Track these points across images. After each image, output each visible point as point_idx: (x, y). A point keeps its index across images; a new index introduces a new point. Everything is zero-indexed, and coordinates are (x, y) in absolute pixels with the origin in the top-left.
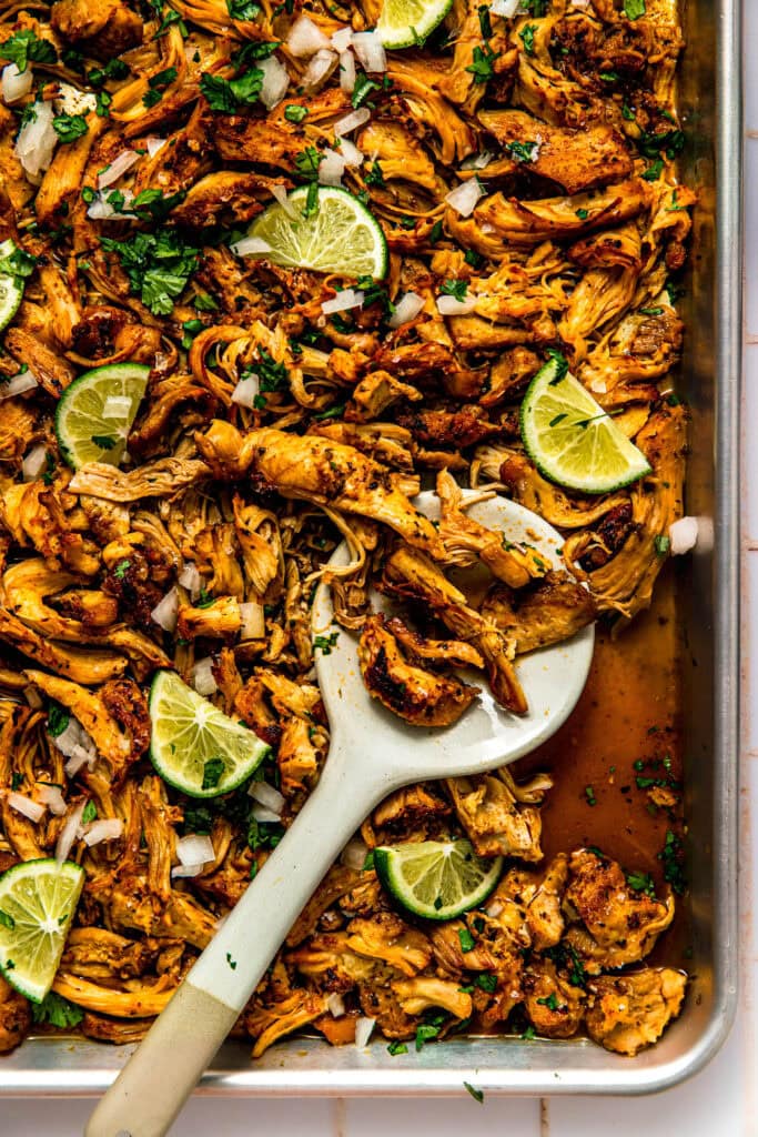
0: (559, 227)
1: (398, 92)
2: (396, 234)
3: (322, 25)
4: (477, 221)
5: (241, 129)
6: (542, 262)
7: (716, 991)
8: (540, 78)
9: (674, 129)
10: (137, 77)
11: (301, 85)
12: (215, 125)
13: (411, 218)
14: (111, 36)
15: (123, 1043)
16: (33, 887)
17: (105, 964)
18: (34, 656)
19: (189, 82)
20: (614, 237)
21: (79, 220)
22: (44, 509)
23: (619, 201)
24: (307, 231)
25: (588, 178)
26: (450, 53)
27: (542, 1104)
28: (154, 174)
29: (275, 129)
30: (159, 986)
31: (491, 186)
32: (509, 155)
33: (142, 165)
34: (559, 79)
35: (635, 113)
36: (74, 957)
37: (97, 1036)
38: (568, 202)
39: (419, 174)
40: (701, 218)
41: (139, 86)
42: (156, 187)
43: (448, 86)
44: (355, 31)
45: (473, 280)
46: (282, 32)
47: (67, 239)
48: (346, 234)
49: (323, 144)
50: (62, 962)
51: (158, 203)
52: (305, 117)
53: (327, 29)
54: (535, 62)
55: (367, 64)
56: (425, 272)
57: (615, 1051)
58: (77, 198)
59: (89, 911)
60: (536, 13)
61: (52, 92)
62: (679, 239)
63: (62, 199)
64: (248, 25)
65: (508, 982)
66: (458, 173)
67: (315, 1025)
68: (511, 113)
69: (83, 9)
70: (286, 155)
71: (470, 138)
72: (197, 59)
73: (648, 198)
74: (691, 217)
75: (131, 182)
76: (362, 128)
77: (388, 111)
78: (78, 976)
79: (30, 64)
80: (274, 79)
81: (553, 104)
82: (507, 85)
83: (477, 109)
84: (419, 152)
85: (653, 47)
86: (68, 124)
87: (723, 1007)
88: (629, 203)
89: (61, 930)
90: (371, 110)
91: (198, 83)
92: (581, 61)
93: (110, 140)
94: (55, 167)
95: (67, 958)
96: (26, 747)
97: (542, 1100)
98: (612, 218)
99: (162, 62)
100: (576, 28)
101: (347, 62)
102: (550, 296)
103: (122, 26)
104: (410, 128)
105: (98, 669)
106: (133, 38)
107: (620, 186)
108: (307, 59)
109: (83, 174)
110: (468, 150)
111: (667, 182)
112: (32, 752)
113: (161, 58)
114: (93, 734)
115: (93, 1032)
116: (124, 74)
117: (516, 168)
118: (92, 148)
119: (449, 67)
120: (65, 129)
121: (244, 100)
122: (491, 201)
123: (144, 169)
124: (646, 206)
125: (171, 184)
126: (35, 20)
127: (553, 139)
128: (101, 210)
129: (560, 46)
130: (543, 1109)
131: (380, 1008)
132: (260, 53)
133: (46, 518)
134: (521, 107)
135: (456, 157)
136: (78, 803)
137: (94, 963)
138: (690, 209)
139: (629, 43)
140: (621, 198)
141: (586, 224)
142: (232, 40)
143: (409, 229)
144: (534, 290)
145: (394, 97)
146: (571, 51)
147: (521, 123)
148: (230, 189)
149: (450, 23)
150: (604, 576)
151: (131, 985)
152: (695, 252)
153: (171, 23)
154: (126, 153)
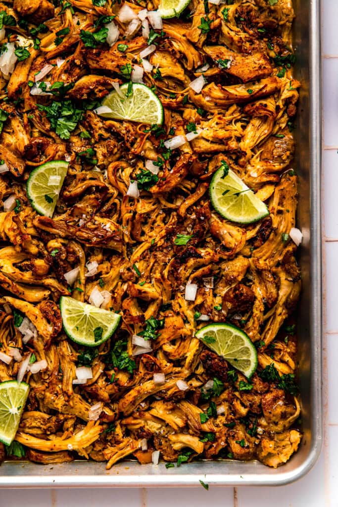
0: (239, 97)
1: (168, 38)
2: (167, 101)
3: (134, 9)
4: (203, 95)
5: (98, 54)
6: (232, 114)
7: (313, 439)
8: (231, 31)
9: (291, 54)
10: (52, 32)
11: (125, 35)
12: (86, 53)
13: (174, 94)
14: (40, 14)
15: (47, 464)
16: (6, 393)
17: (39, 428)
18: (8, 289)
19: (75, 33)
20: (264, 102)
21: (27, 96)
22: (14, 224)
23: (266, 86)
24: (128, 103)
25: (253, 75)
26: (190, 21)
27: (234, 490)
28: (60, 75)
29: (114, 55)
30: (64, 437)
31: (209, 80)
32: (217, 65)
33: (54, 71)
34: (239, 32)
35: (273, 47)
36: (25, 425)
37: (35, 461)
38: (243, 86)
39: (178, 74)
40: (303, 93)
41: (52, 36)
42: (61, 81)
43: (190, 35)
44: (148, 11)
45: (202, 122)
46: (116, 11)
47: (22, 105)
48: (145, 104)
49: (135, 62)
50: (20, 427)
51: (62, 88)
52: (127, 49)
53: (136, 10)
54: (228, 24)
55: (154, 25)
56: (180, 119)
57: (268, 466)
58: (26, 86)
59: (32, 403)
60: (229, 2)
61: (14, 38)
62: (293, 103)
63: (19, 86)
64: (101, 8)
65: (220, 438)
66: (195, 74)
67: (134, 454)
68: (218, 47)
69: (28, 1)
70: (118, 66)
71: (200, 58)
72: (78, 24)
73: (279, 85)
74: (299, 93)
75: (50, 79)
76: (152, 54)
77: (163, 46)
78: (27, 433)
79: (4, 26)
80: (113, 33)
81: (237, 43)
82: (216, 34)
83: (203, 45)
84: (177, 64)
85: (281, 18)
86: (22, 52)
87: (316, 446)
88: (270, 87)
89: (19, 413)
90: (156, 46)
91: (79, 34)
92: (249, 24)
93: (40, 60)
94: (16, 72)
95: (22, 425)
96: (4, 330)
97: (234, 488)
98: (263, 93)
99: (63, 25)
100: (247, 9)
101: (145, 24)
102: (236, 130)
103: (45, 9)
104: (173, 54)
105: (37, 295)
106: (50, 15)
107: (267, 79)
108: (127, 23)
109: (28, 75)
110: (199, 63)
111: (287, 78)
112: (7, 333)
113: (62, 23)
114: (35, 325)
115: (34, 459)
116: (46, 31)
117: (220, 71)
118: (32, 64)
119: (191, 26)
120: (20, 55)
121: (100, 41)
122: (209, 86)
123: (55, 73)
124: (279, 88)
125: (67, 80)
126: (6, 7)
127: (237, 58)
128: (36, 91)
129: (240, 17)
130: (235, 492)
131: (162, 447)
132: (106, 20)
133: (15, 228)
134: (223, 45)
135: (194, 67)
136: (27, 355)
137: (34, 427)
138: (298, 89)
139: (270, 16)
140: (267, 85)
141: (252, 96)
142: (94, 15)
143: (173, 98)
144: (228, 127)
145: (166, 40)
146: (245, 20)
147: (223, 51)
148: (94, 83)
149: (191, 7)
150: (260, 252)
151: (51, 437)
152: (300, 108)
153: (67, 8)
154: (47, 66)
